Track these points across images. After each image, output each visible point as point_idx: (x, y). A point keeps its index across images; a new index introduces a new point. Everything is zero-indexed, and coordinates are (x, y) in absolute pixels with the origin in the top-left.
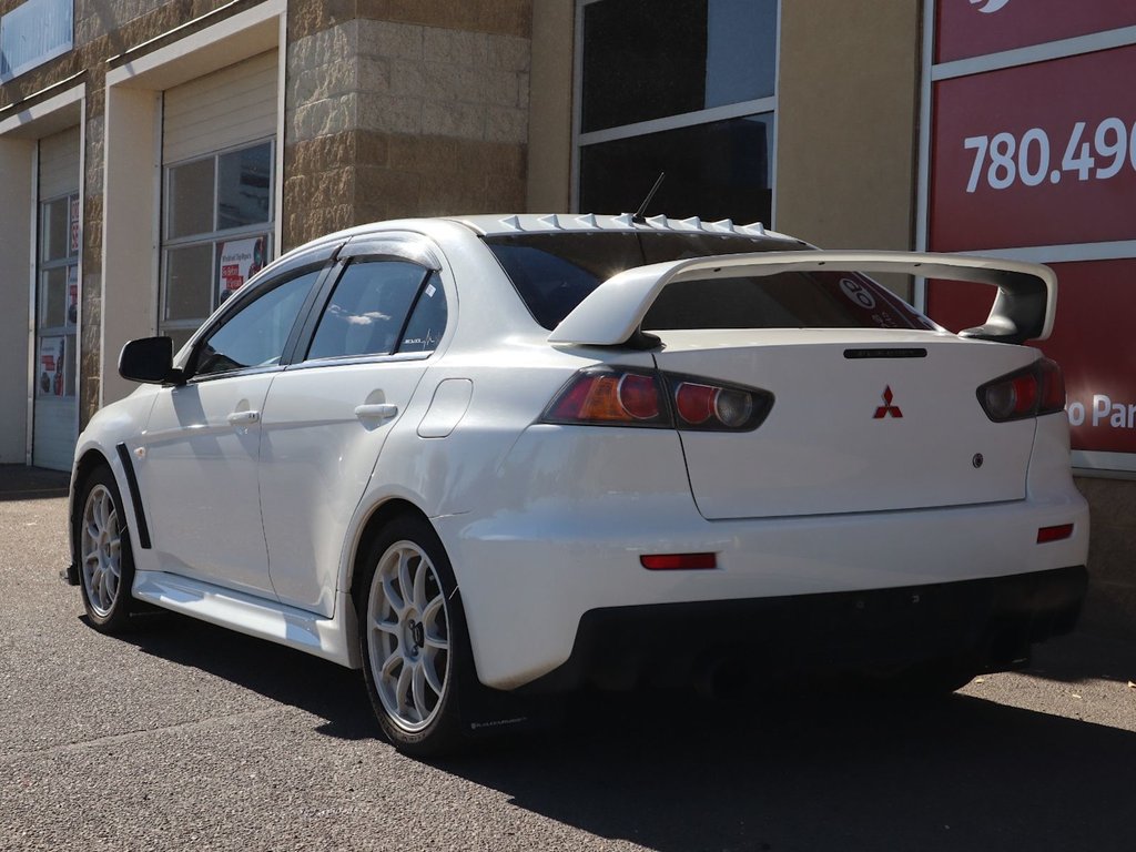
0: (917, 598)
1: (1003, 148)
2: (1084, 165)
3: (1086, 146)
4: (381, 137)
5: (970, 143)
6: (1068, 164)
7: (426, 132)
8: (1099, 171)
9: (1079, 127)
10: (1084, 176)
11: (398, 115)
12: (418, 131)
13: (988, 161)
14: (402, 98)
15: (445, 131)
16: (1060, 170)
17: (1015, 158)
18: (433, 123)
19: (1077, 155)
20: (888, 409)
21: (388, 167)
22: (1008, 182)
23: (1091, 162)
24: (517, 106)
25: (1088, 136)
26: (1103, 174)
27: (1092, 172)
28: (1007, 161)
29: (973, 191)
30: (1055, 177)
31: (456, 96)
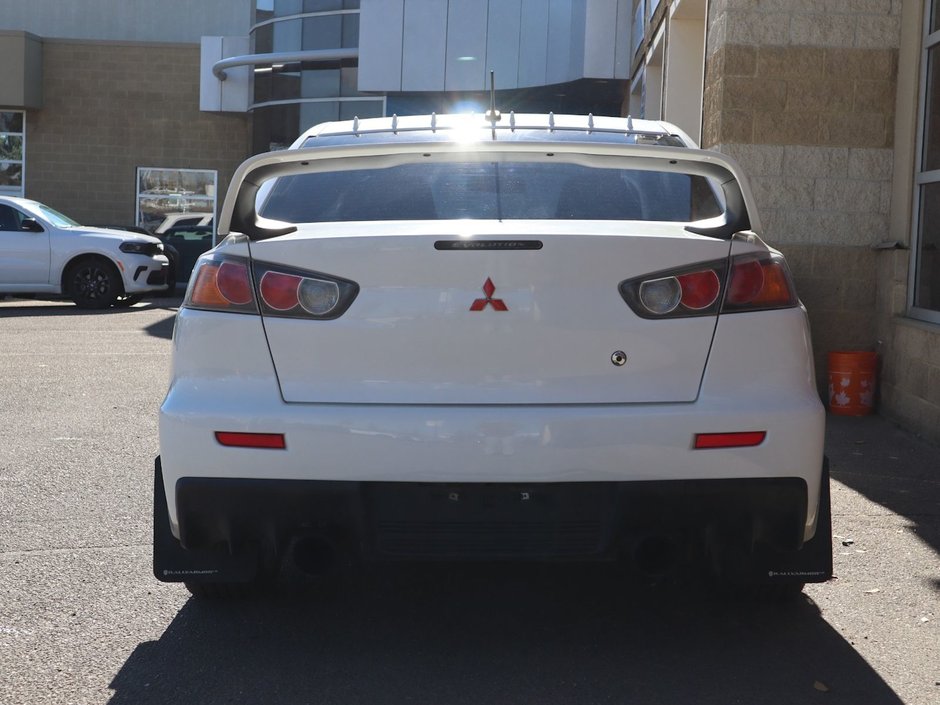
0: (526, 496)
4: (749, 49)
7: (795, 42)
11: (767, 29)
12: (787, 42)
14: (770, 13)
15: (813, 41)
18: (801, 34)
20: (490, 300)
21: (755, 76)
24: (889, 13)
31: (825, 9)
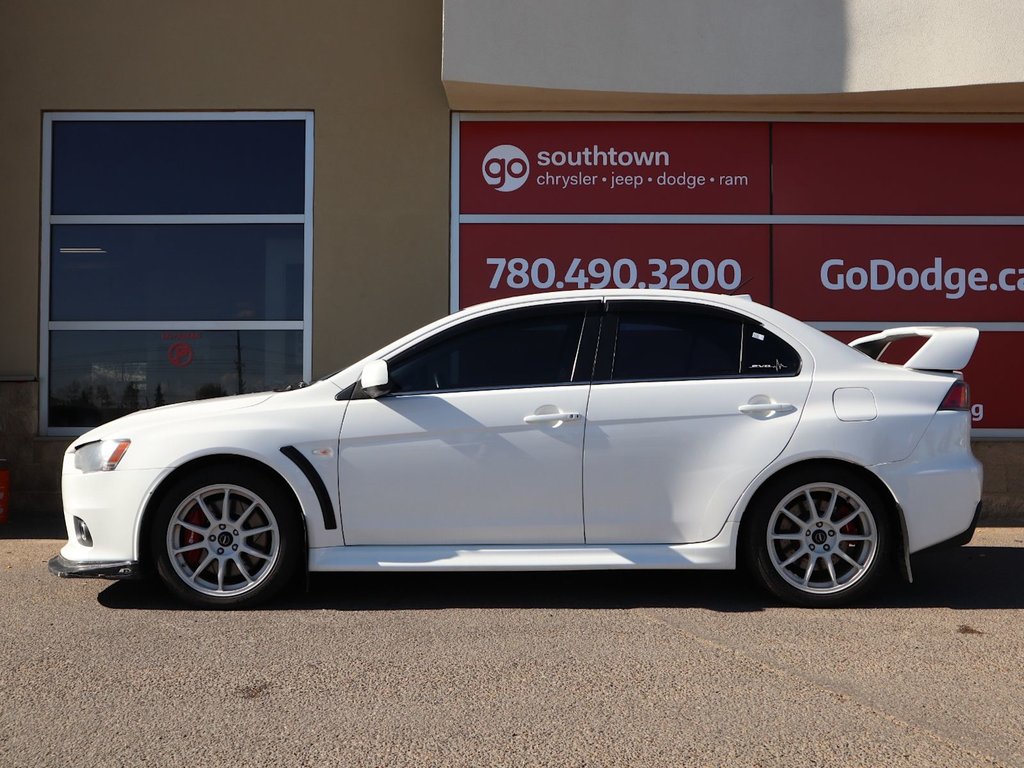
1: (518, 266)
2: (581, 280)
3: (582, 272)
5: (490, 261)
6: (569, 279)
8: (592, 284)
9: (576, 262)
10: (581, 286)
13: (506, 272)
16: (564, 281)
17: (529, 272)
19: (576, 275)
22: (523, 284)
23: (586, 280)
25: (584, 266)
26: (594, 286)
27: (587, 284)
28: (522, 273)
29: (495, 287)
30: (560, 285)
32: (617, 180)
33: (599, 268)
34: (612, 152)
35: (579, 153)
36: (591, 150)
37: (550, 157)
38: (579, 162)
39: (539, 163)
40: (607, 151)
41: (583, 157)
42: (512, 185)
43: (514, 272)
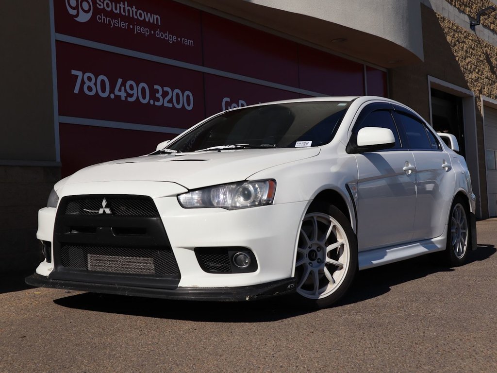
1: (89, 79)
2: (123, 95)
3: (123, 88)
5: (74, 72)
6: (117, 92)
8: (128, 98)
9: (120, 81)
10: (123, 98)
13: (83, 83)
16: (114, 94)
17: (95, 84)
19: (120, 90)
22: (93, 93)
23: (125, 94)
25: (123, 84)
26: (129, 99)
27: (126, 98)
28: (92, 84)
29: (77, 93)
30: (112, 96)
32: (138, 29)
33: (131, 87)
34: (134, 9)
35: (118, 5)
36: (124, 4)
37: (103, 3)
38: (118, 11)
39: (98, 5)
40: (132, 8)
41: (120, 7)
42: (83, 18)
43: (87, 83)
